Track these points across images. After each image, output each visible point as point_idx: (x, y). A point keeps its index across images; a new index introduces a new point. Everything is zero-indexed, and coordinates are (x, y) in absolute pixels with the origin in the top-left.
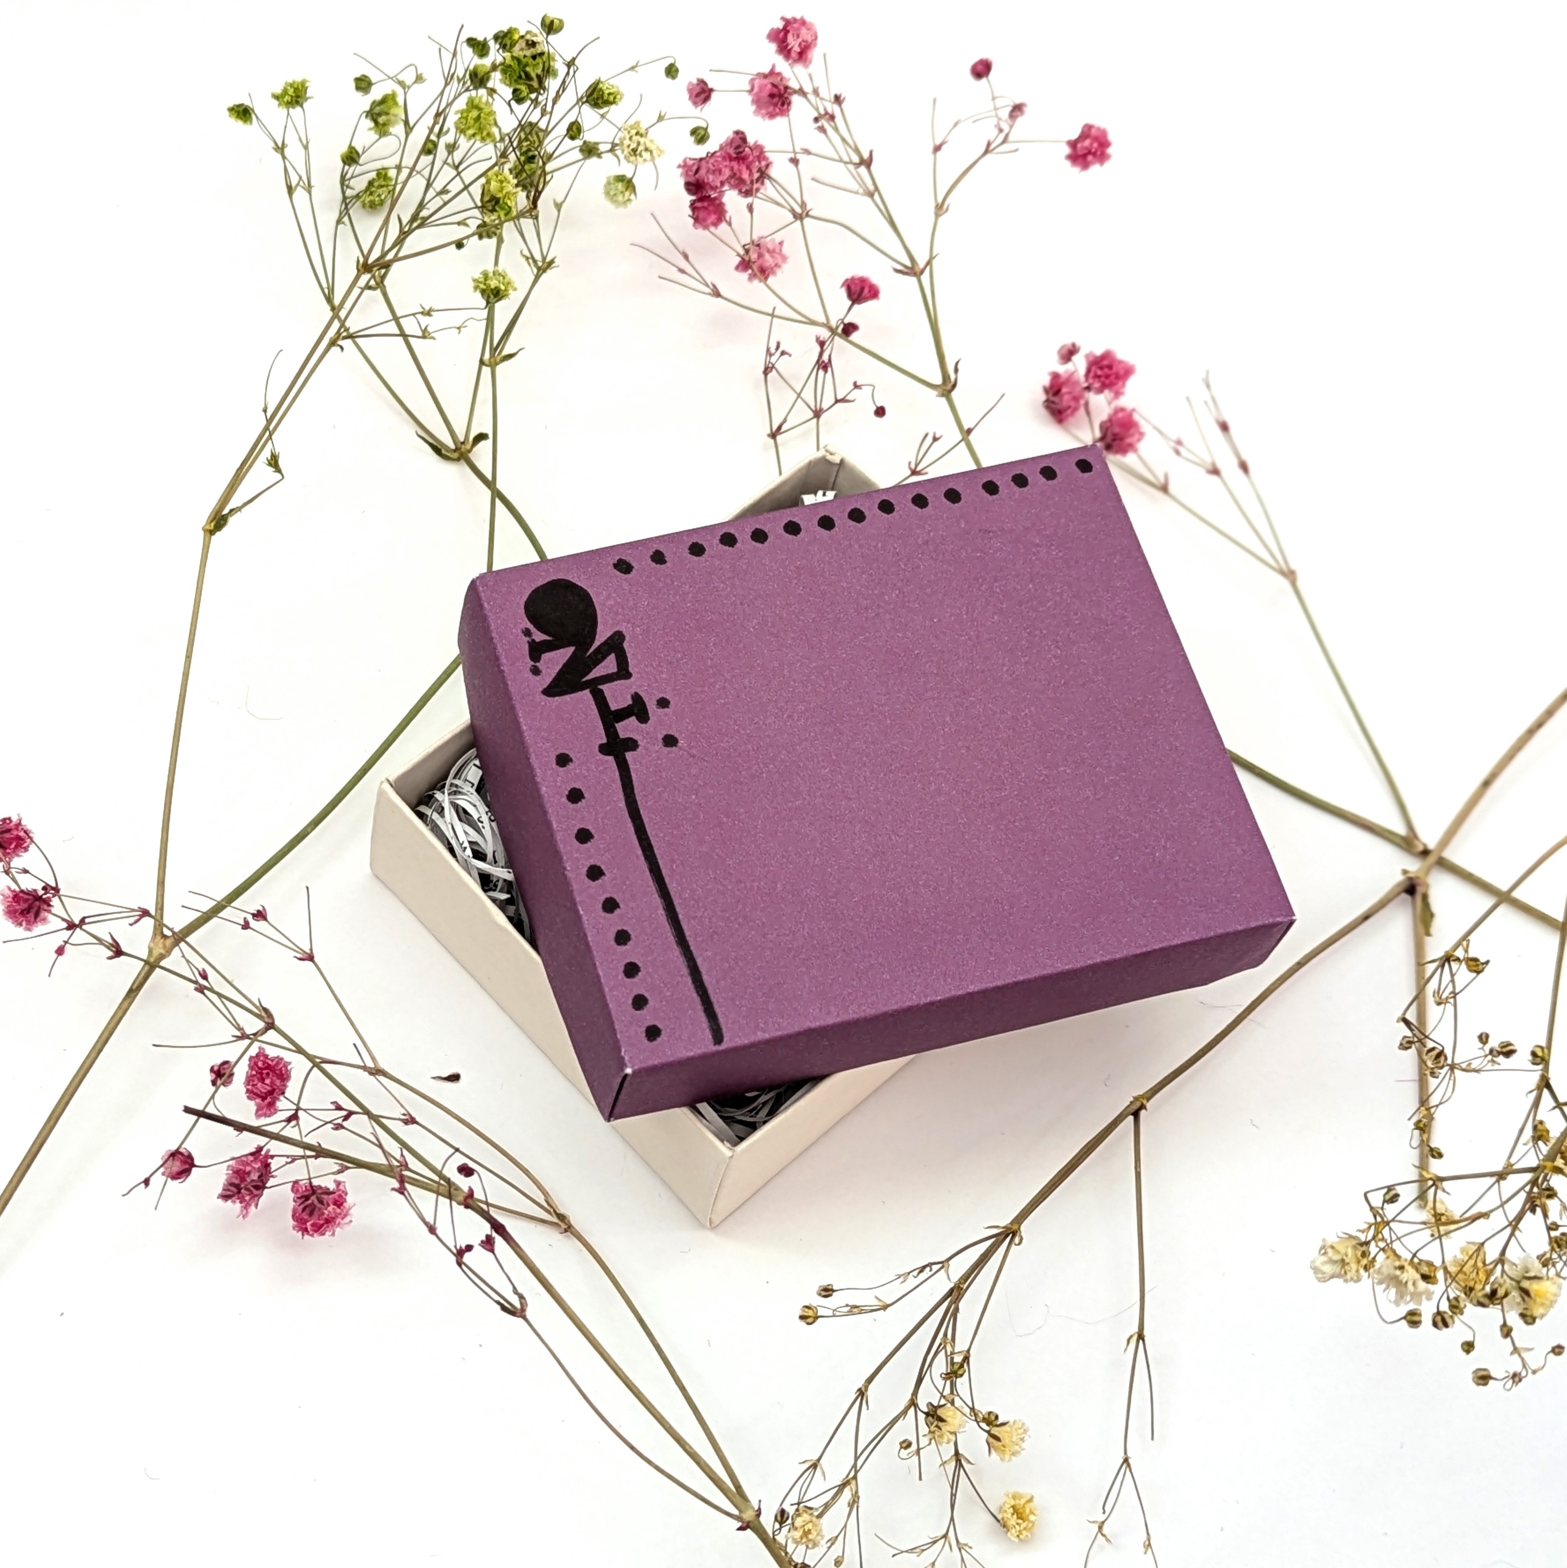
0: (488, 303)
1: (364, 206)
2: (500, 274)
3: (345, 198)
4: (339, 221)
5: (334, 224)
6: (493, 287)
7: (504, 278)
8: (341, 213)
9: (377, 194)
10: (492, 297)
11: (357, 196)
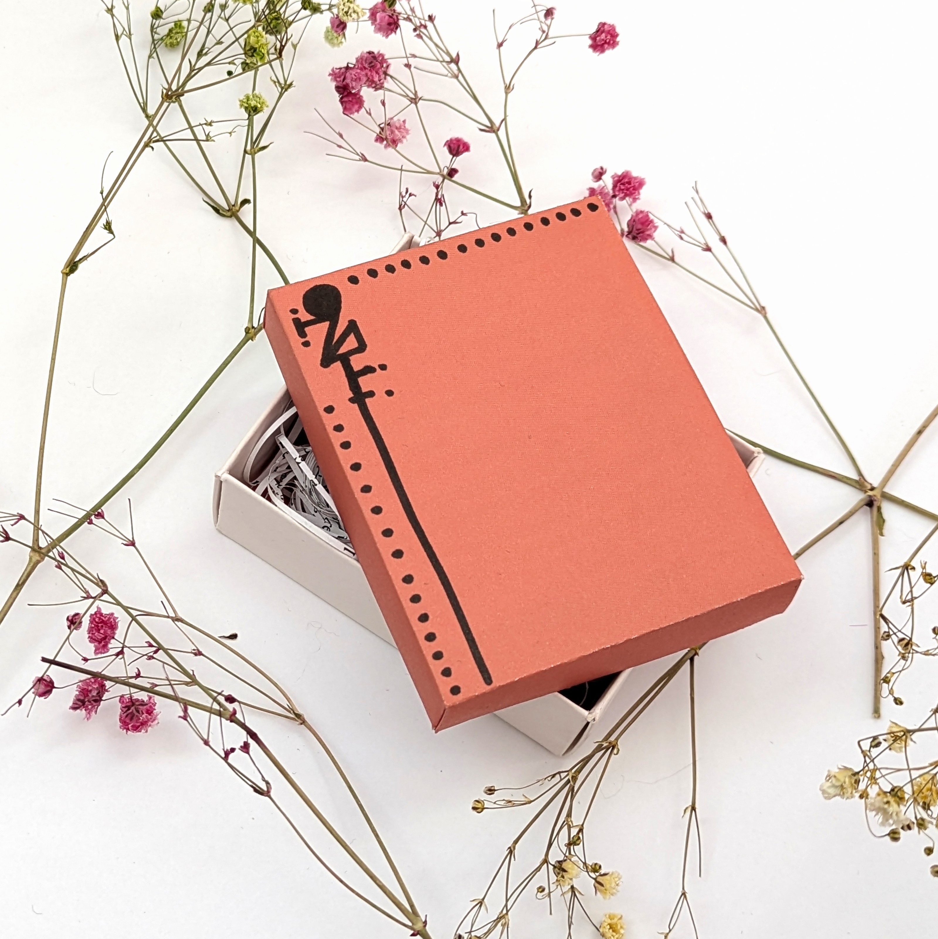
0: (249, 115)
1: (166, 45)
2: (257, 97)
3: (153, 40)
4: (150, 56)
5: (147, 58)
6: (252, 105)
7: (260, 99)
8: (151, 51)
9: (174, 38)
10: (252, 112)
11: (162, 39)
